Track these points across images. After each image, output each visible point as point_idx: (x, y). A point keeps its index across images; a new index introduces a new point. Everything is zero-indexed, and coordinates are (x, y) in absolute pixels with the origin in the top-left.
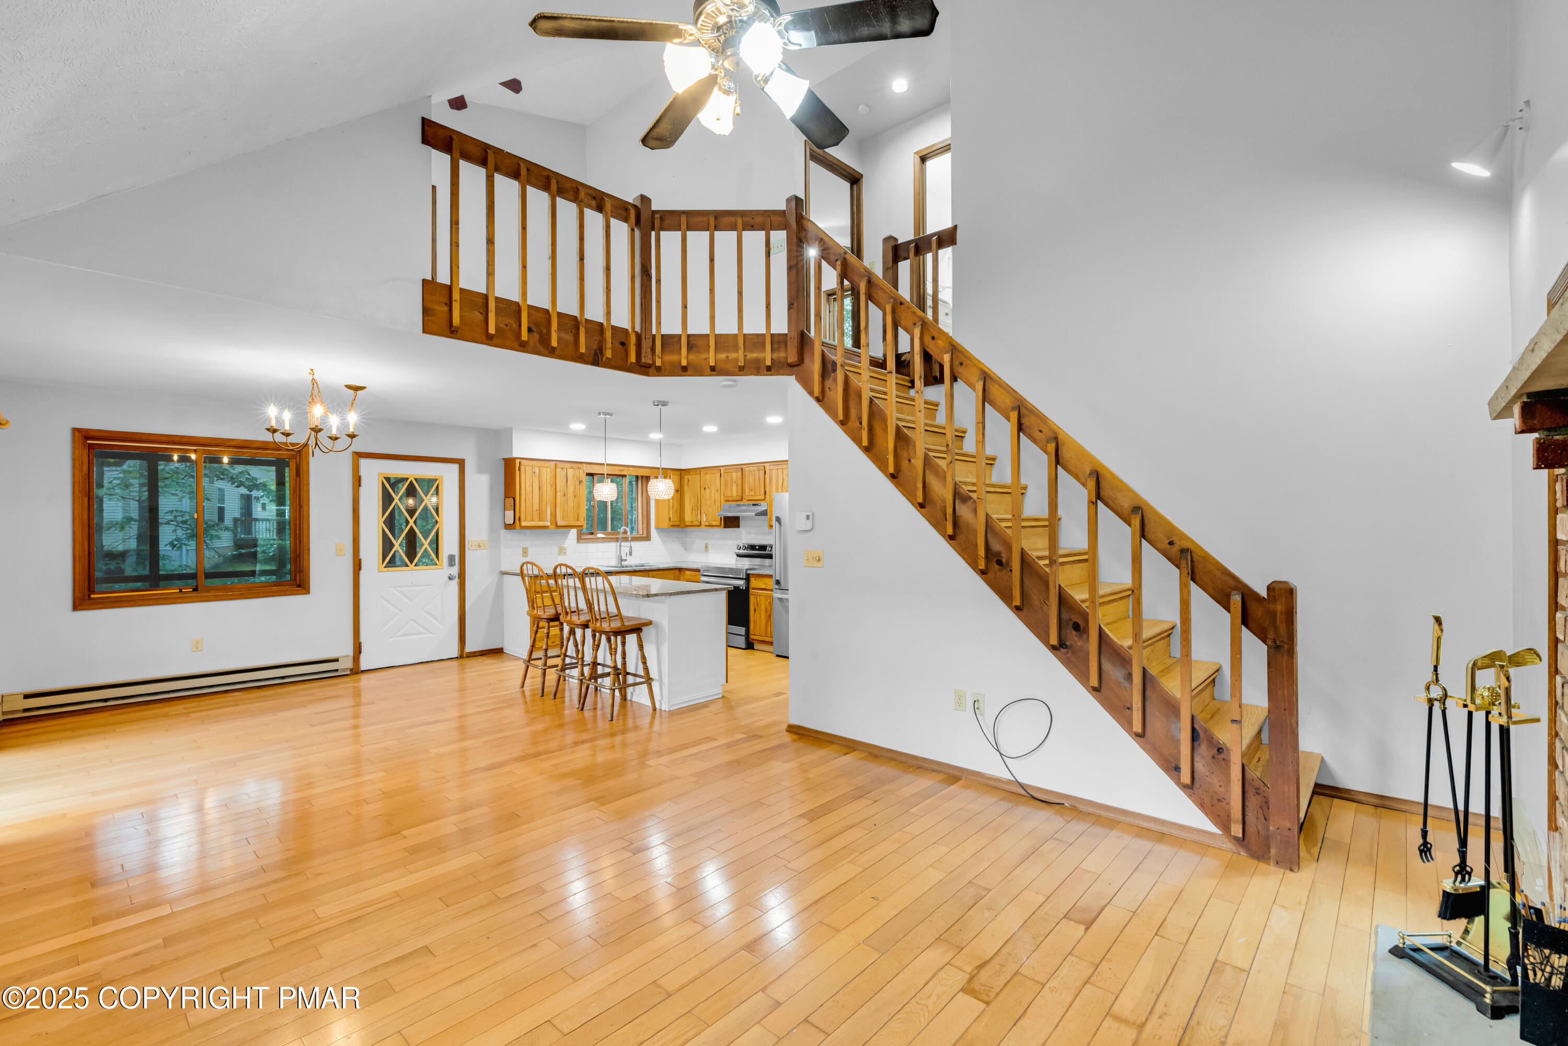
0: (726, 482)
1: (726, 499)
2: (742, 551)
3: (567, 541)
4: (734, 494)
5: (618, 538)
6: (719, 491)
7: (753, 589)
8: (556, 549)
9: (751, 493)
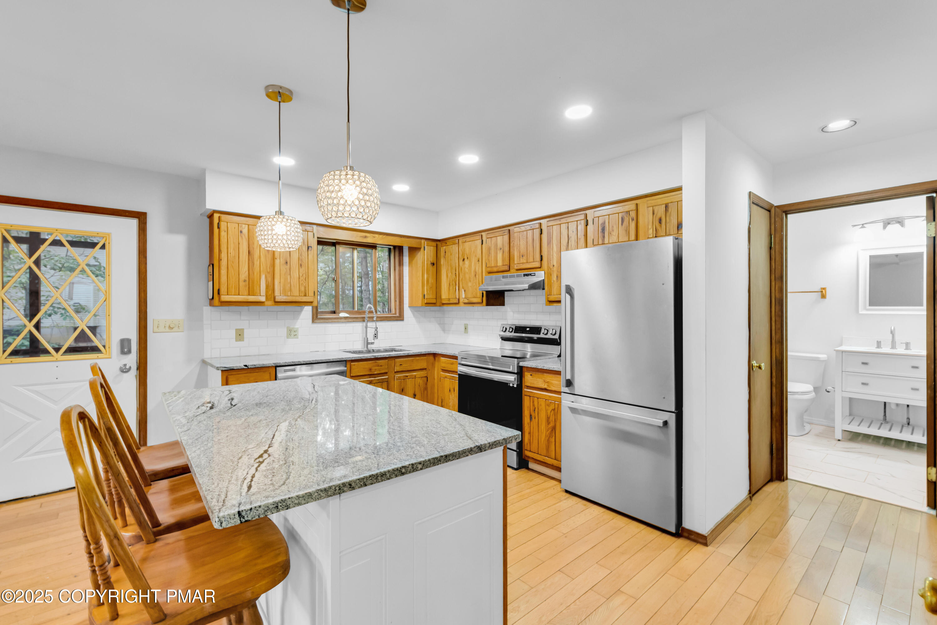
0: (489, 249)
1: (489, 269)
2: (508, 334)
3: (299, 321)
4: (500, 263)
5: (364, 318)
6: (481, 260)
7: (528, 387)
8: (284, 331)
9: (522, 260)
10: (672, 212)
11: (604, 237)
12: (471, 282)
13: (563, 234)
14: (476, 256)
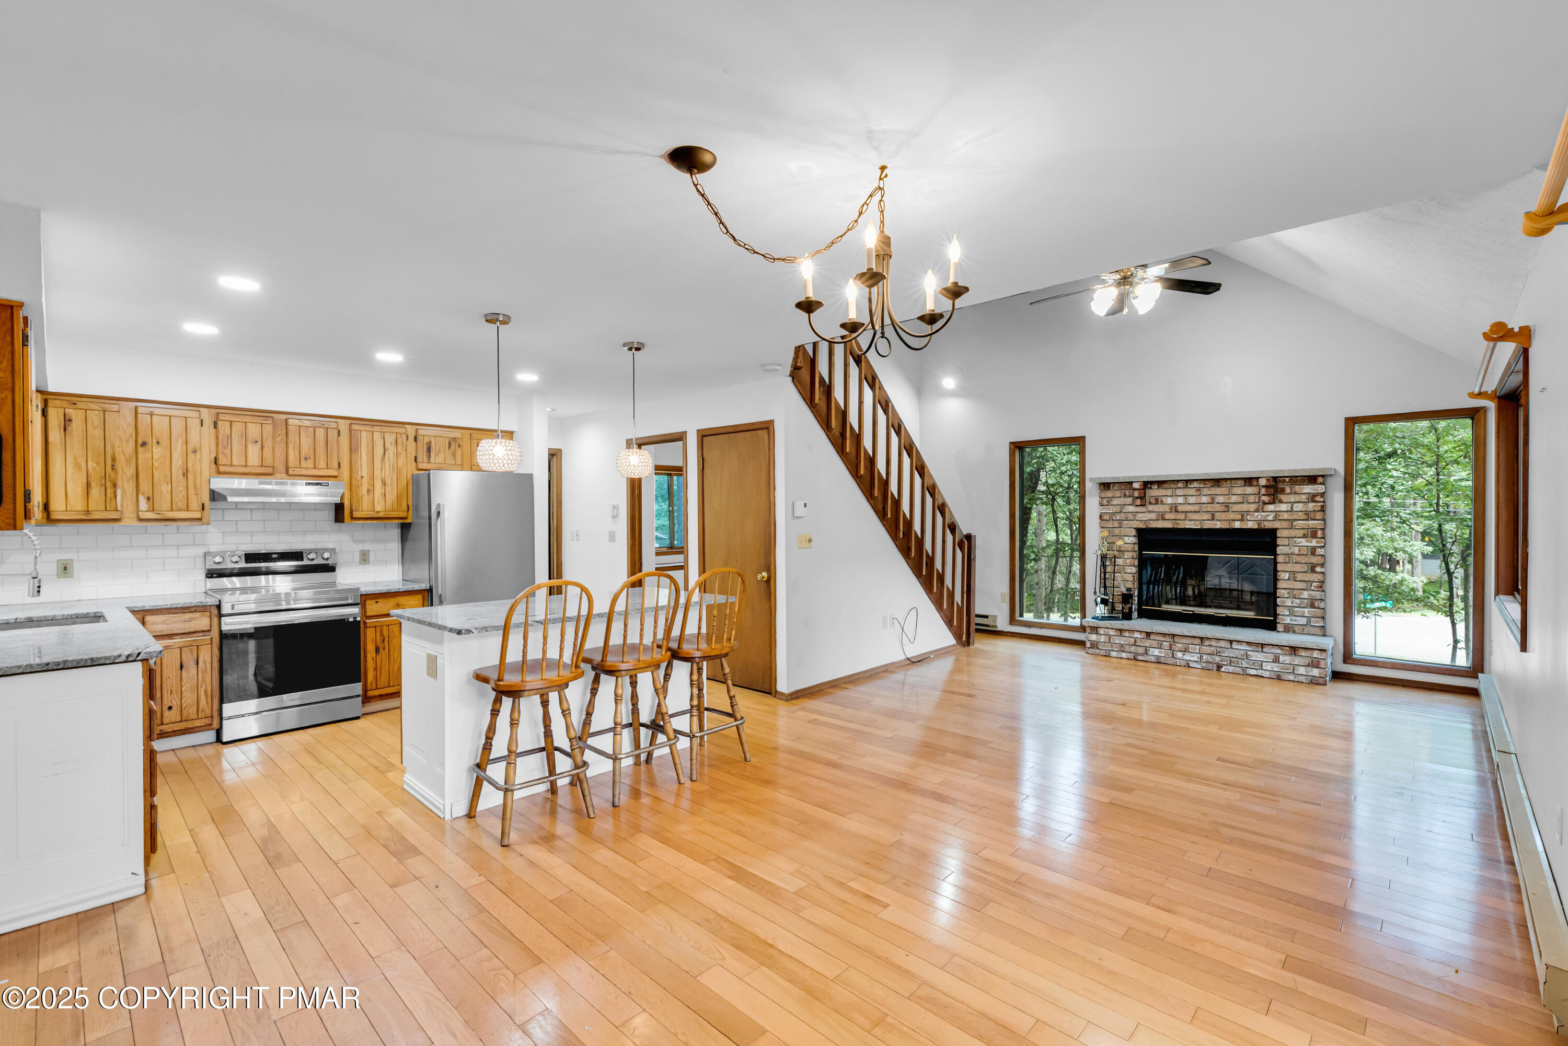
0: (226, 438)
1: (225, 468)
6: (199, 451)
7: (371, 617)
9: (304, 464)
11: (429, 456)
12: (170, 485)
13: (377, 443)
14: (187, 444)
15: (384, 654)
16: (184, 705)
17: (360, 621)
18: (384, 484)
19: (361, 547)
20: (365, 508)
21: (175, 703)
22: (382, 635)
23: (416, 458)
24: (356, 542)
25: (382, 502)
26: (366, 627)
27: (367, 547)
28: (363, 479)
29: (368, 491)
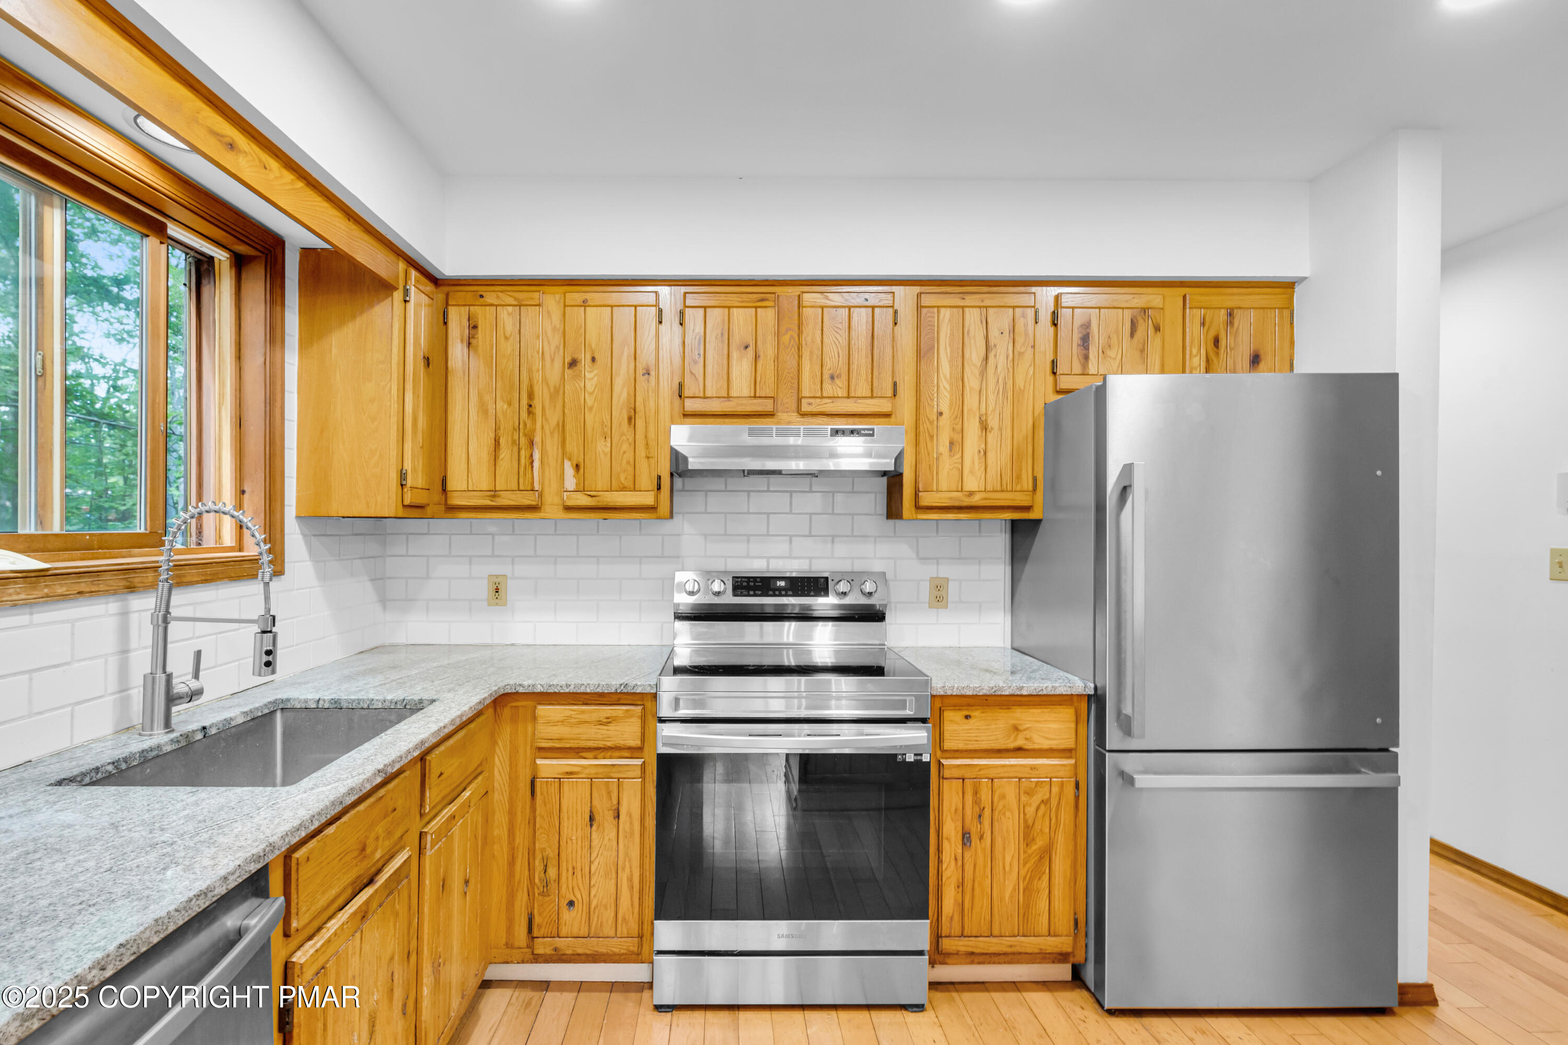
1: (693, 404)
7: (959, 754)
9: (829, 389)
10: (1241, 327)
11: (1086, 358)
12: (609, 440)
13: (972, 334)
14: (635, 359)
15: (980, 848)
16: (594, 903)
17: (928, 764)
18: (984, 427)
19: (931, 571)
20: (944, 485)
21: (579, 896)
22: (977, 801)
23: (1054, 363)
24: (923, 559)
25: (980, 472)
26: (941, 777)
27: (945, 571)
28: (940, 418)
29: (952, 443)
